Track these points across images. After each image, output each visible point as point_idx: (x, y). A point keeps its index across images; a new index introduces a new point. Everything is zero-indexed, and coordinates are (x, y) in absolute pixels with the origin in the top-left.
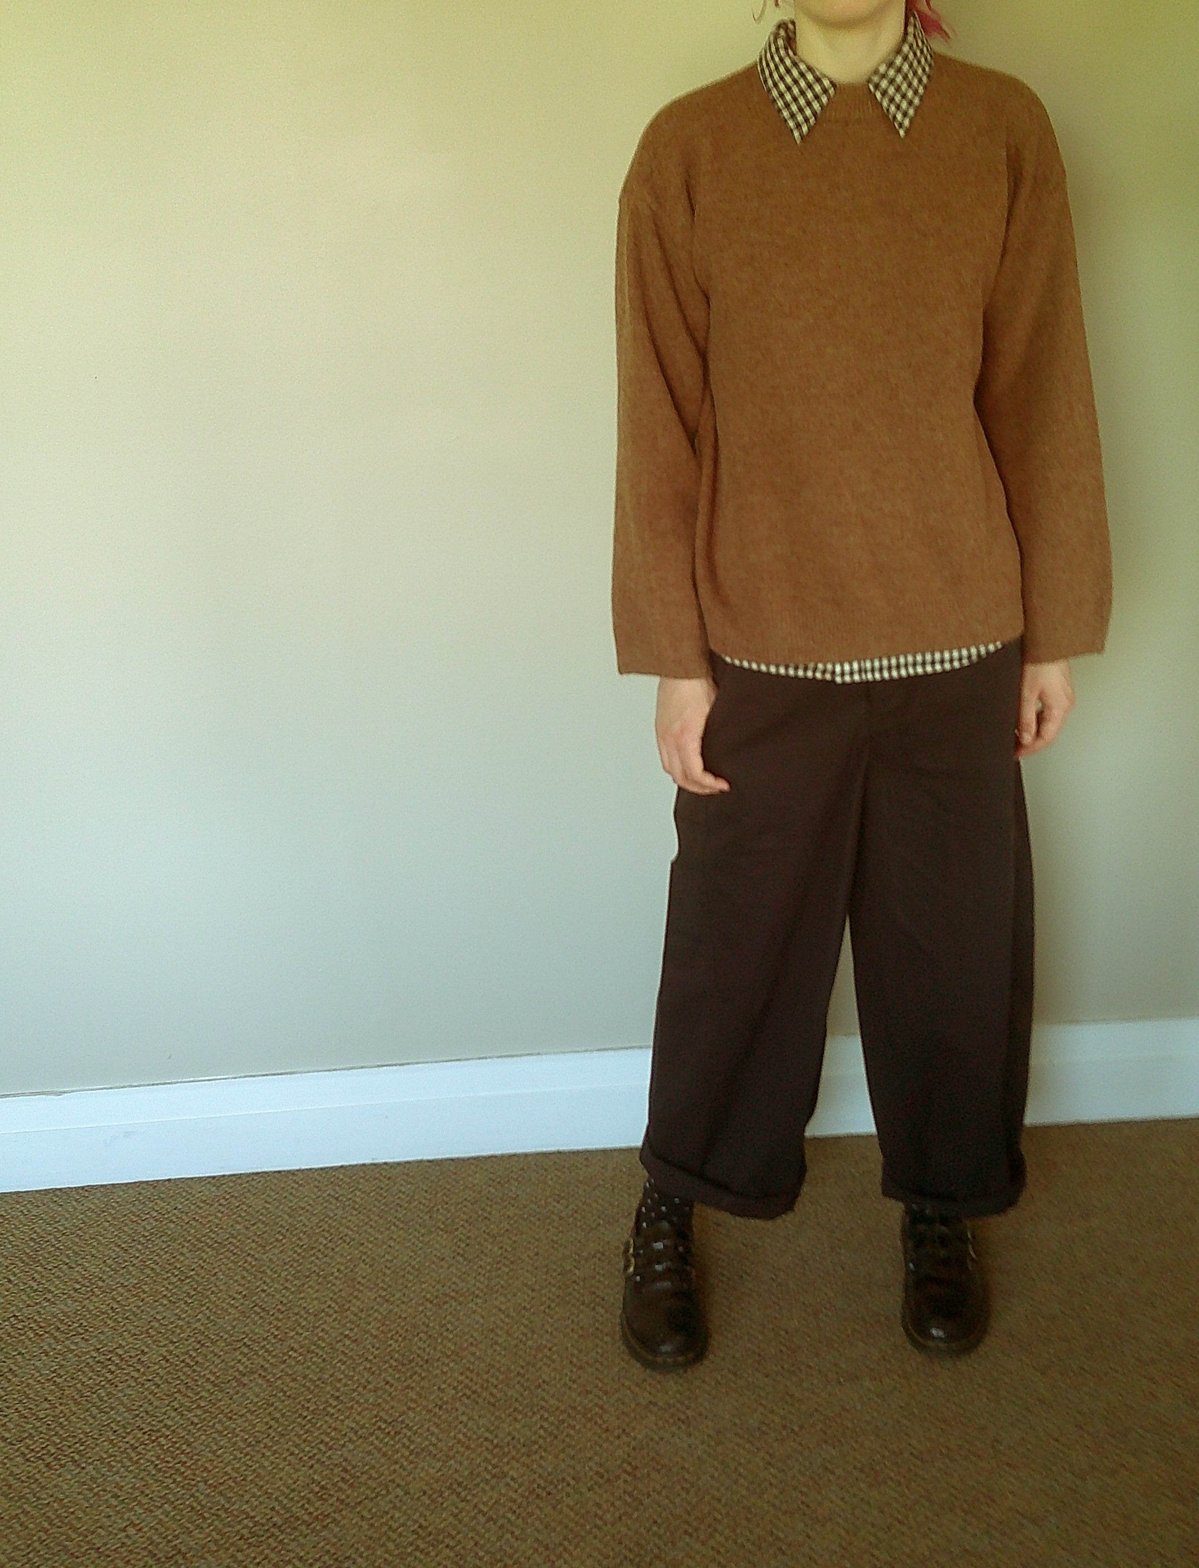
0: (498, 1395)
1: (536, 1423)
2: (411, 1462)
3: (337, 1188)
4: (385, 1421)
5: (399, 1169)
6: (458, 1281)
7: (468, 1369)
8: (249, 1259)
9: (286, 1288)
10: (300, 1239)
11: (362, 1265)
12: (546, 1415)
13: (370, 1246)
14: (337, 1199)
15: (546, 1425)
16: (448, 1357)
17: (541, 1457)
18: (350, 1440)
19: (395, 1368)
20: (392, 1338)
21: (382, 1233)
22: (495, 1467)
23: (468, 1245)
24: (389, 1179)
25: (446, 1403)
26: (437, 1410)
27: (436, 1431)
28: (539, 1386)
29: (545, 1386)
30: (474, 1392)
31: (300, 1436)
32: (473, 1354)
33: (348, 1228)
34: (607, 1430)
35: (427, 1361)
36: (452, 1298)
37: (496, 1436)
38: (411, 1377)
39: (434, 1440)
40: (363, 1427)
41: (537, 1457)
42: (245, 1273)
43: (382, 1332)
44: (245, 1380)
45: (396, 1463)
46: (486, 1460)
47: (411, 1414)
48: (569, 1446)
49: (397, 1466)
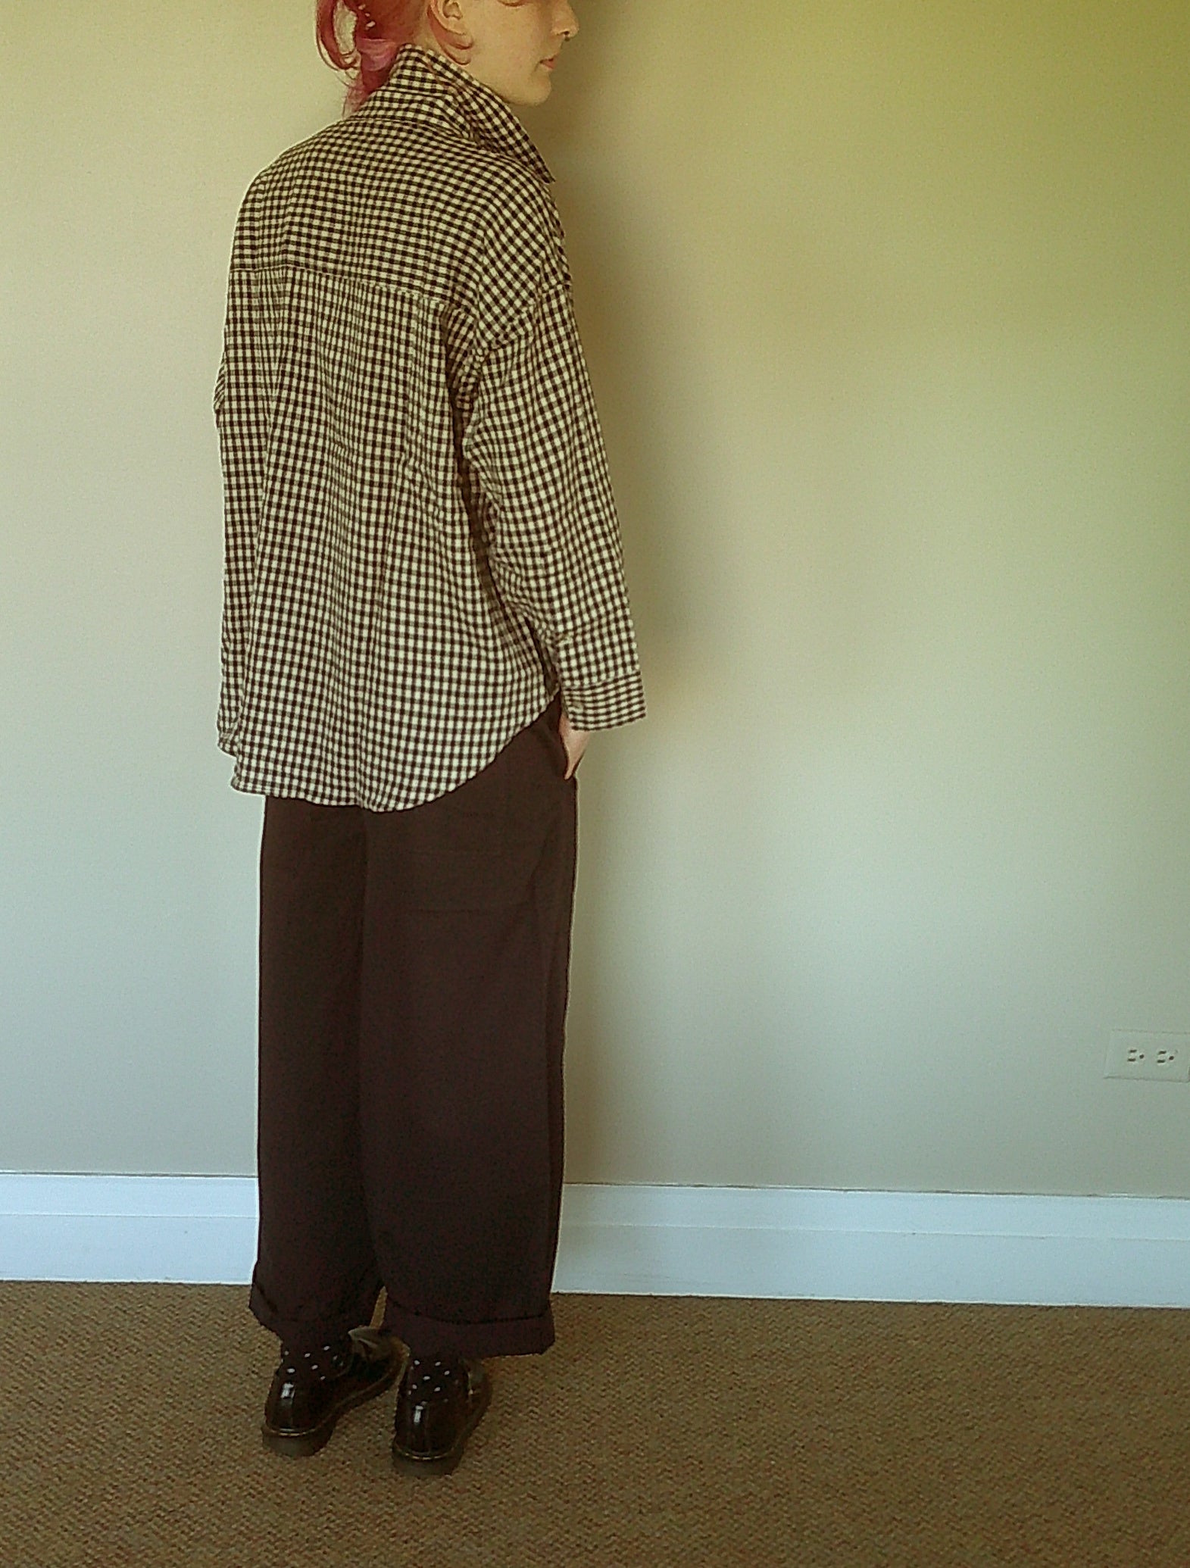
0: (285, 1497)
1: (322, 1523)
2: (189, 1547)
3: (126, 1302)
4: (165, 1510)
5: (193, 1290)
6: (251, 1396)
7: (255, 1473)
8: (27, 1358)
9: (66, 1388)
10: (83, 1345)
11: (148, 1374)
12: (333, 1518)
13: (159, 1357)
14: (125, 1312)
15: (332, 1525)
16: (235, 1461)
17: (325, 1553)
18: (127, 1524)
19: (178, 1466)
20: (176, 1440)
21: (171, 1347)
22: (276, 1556)
23: (264, 1365)
24: (183, 1298)
25: (230, 1500)
26: (219, 1504)
27: (217, 1522)
28: (328, 1493)
29: (335, 1493)
30: (260, 1493)
31: (74, 1516)
32: (262, 1461)
33: (135, 1339)
34: (394, 1535)
35: (212, 1463)
36: (243, 1410)
37: (280, 1532)
38: (195, 1475)
39: (215, 1529)
40: (141, 1513)
41: (321, 1552)
42: (22, 1371)
43: (167, 1434)
44: (19, 1464)
45: (174, 1546)
46: (267, 1550)
47: (193, 1507)
48: (354, 1545)
49: (174, 1549)
